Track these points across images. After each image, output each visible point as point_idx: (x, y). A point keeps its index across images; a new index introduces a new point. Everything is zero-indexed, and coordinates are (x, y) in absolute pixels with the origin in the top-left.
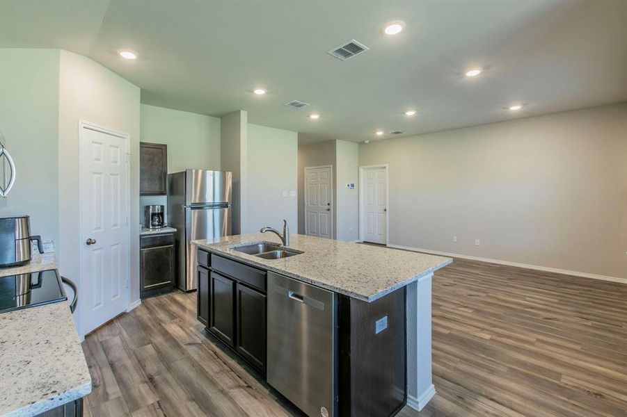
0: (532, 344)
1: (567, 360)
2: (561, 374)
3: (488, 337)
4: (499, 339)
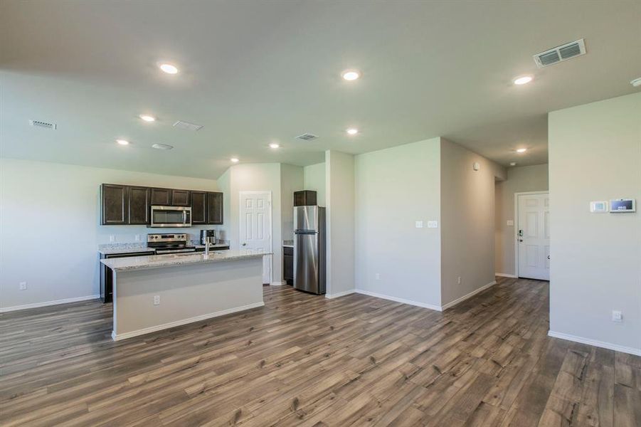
0: (89, 403)
1: (46, 410)
2: (48, 393)
3: (132, 380)
4: (122, 385)
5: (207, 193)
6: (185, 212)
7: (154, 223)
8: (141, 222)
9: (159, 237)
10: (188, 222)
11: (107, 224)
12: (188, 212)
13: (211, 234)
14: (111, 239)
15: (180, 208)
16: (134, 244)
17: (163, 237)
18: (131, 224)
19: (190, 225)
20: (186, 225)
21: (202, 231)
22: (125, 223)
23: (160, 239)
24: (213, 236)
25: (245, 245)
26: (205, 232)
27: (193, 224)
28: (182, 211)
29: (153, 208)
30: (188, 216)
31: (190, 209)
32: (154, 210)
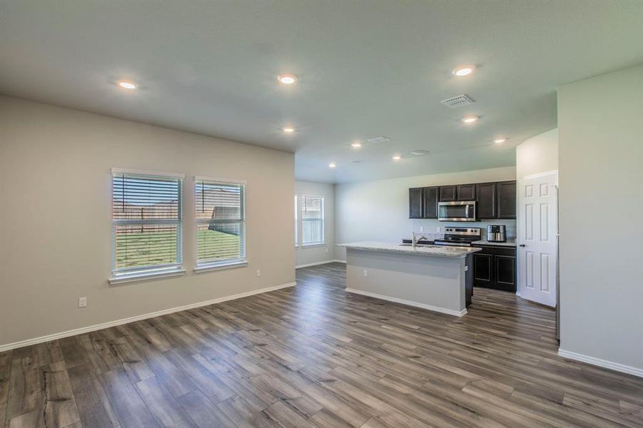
5: (496, 183)
6: (467, 206)
7: (440, 217)
8: (433, 216)
9: (454, 230)
10: (470, 216)
12: (471, 206)
15: (462, 203)
16: (435, 235)
17: (457, 230)
18: (426, 218)
19: (474, 219)
20: (469, 219)
22: (422, 217)
23: (454, 232)
24: (497, 232)
27: (477, 218)
28: (465, 206)
29: (440, 204)
30: (471, 210)
31: (474, 203)
32: (440, 206)
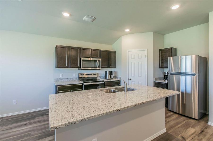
5: (109, 51)
6: (98, 61)
7: (82, 67)
8: (76, 66)
9: (85, 74)
10: (99, 67)
11: (58, 67)
12: (99, 61)
13: (111, 73)
14: (61, 76)
15: (96, 59)
16: (72, 78)
18: (71, 68)
21: (106, 72)
22: (68, 67)
23: (85, 76)
24: (112, 74)
25: (131, 79)
26: (108, 72)
27: (101, 68)
28: (96, 61)
29: (82, 59)
30: (99, 63)
31: (100, 59)
32: (83, 60)
